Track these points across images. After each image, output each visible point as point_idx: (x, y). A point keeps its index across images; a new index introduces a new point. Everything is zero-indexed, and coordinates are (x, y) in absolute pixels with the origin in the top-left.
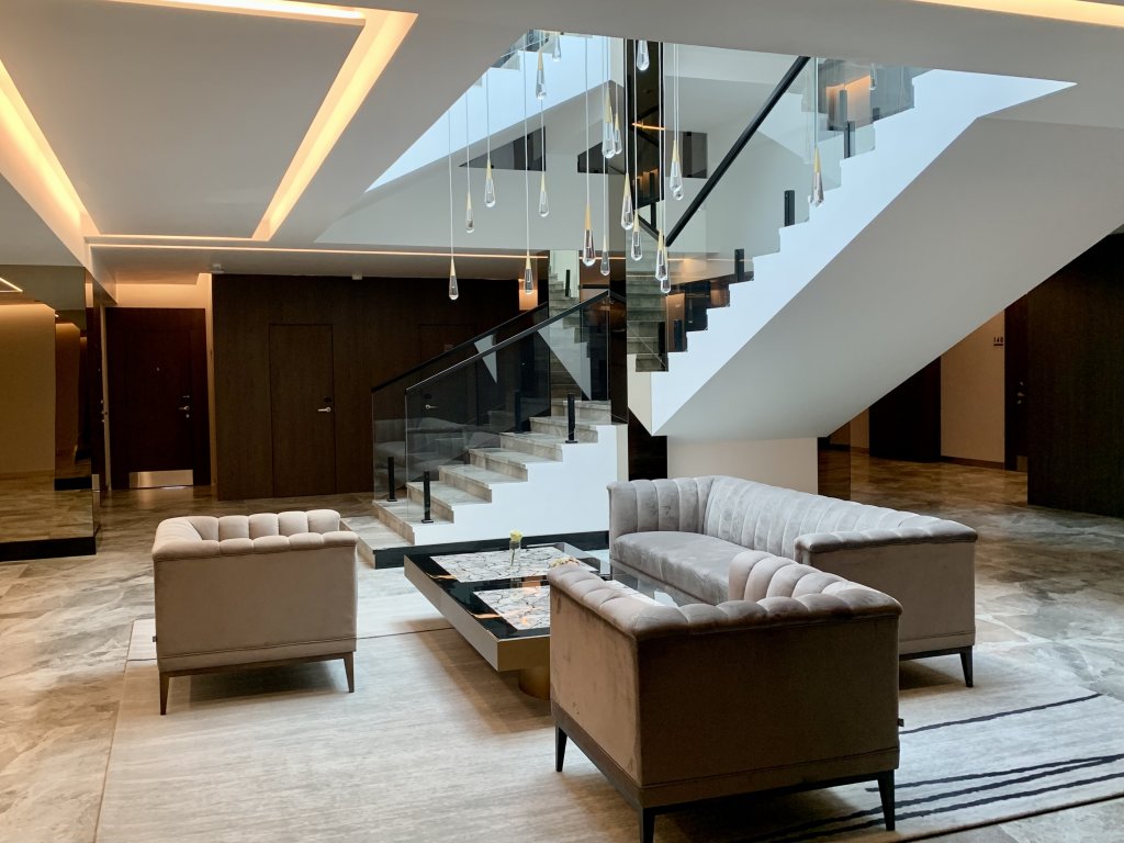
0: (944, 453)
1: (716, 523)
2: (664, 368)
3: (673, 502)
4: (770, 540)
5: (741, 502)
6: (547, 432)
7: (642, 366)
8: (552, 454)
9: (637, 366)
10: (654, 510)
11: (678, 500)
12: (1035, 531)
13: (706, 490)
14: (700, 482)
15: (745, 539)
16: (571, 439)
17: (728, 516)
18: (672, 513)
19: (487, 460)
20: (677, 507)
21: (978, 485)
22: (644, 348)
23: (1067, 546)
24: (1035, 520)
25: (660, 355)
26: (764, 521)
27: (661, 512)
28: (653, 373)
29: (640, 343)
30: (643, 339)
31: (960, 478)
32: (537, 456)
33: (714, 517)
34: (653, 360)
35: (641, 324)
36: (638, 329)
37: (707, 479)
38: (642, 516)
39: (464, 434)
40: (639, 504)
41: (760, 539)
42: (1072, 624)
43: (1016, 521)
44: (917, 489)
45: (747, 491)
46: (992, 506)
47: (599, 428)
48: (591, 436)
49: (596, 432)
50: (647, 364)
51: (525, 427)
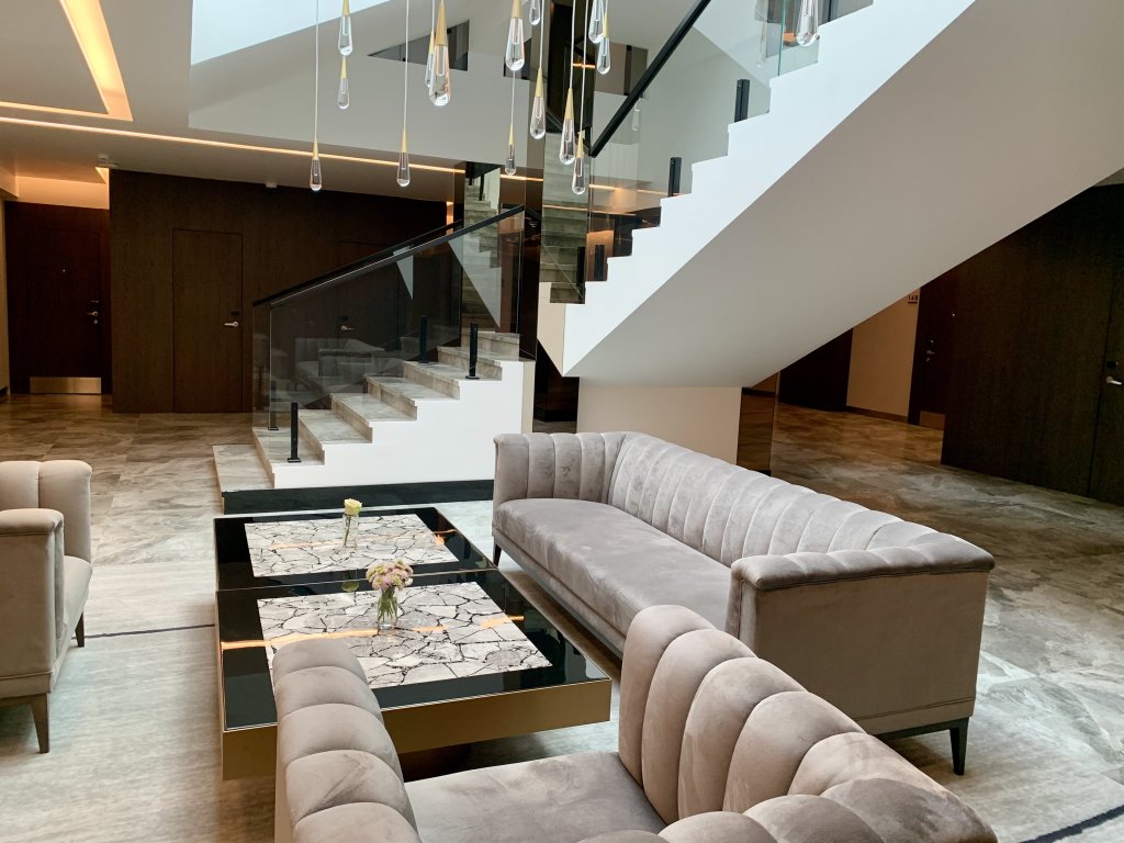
0: (849, 403)
1: (624, 491)
2: (581, 300)
3: (574, 463)
4: (689, 526)
5: (655, 470)
6: (453, 364)
7: (556, 296)
8: (449, 391)
9: (552, 296)
10: (549, 469)
11: (580, 459)
12: (958, 498)
13: (615, 449)
14: (608, 438)
15: (657, 517)
16: (472, 375)
17: (638, 485)
18: (572, 476)
19: (382, 392)
20: (579, 470)
21: (886, 439)
22: (562, 277)
23: (1000, 521)
24: (954, 484)
25: (578, 285)
26: (682, 498)
27: (558, 473)
28: (568, 305)
29: (558, 271)
30: (562, 267)
31: (867, 430)
32: (436, 390)
33: (621, 483)
34: (571, 291)
35: (562, 250)
36: (557, 255)
37: (617, 435)
38: (535, 478)
39: (373, 359)
40: (532, 463)
41: (675, 521)
42: (1049, 644)
43: (935, 484)
44: (828, 440)
45: (664, 456)
46: (905, 464)
47: (503, 364)
48: (494, 373)
49: (500, 369)
50: (563, 295)
51: (430, 356)
